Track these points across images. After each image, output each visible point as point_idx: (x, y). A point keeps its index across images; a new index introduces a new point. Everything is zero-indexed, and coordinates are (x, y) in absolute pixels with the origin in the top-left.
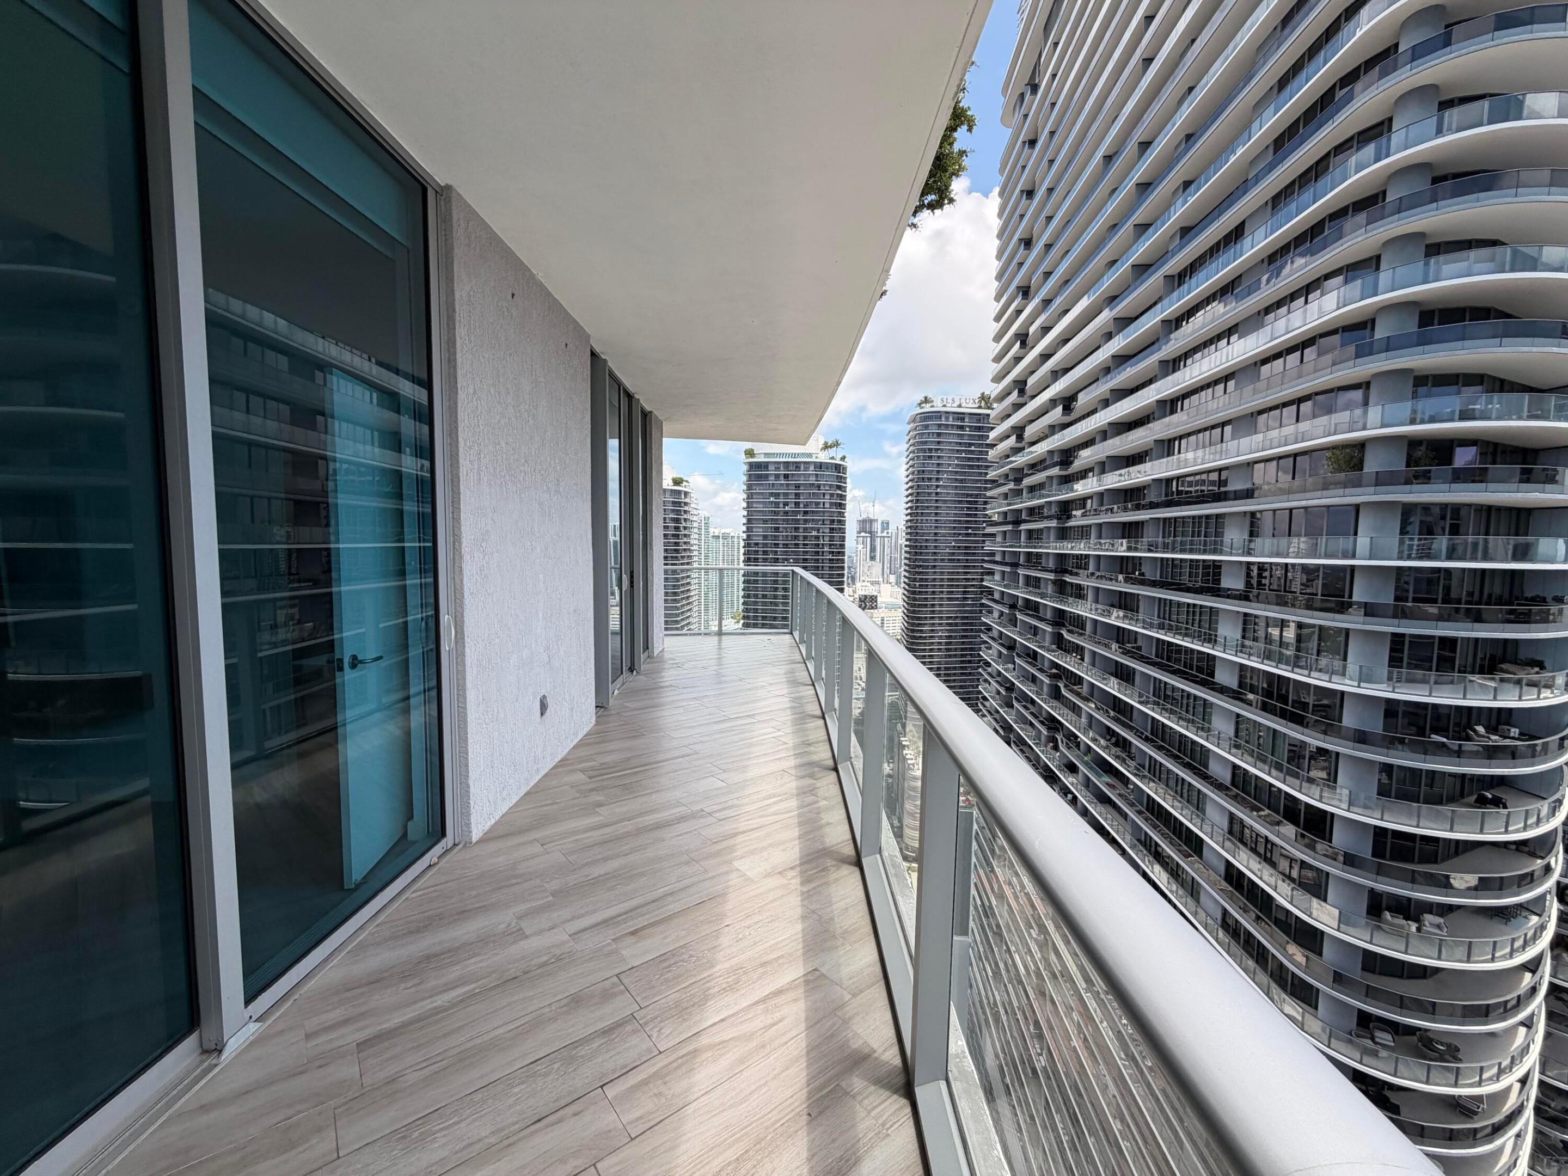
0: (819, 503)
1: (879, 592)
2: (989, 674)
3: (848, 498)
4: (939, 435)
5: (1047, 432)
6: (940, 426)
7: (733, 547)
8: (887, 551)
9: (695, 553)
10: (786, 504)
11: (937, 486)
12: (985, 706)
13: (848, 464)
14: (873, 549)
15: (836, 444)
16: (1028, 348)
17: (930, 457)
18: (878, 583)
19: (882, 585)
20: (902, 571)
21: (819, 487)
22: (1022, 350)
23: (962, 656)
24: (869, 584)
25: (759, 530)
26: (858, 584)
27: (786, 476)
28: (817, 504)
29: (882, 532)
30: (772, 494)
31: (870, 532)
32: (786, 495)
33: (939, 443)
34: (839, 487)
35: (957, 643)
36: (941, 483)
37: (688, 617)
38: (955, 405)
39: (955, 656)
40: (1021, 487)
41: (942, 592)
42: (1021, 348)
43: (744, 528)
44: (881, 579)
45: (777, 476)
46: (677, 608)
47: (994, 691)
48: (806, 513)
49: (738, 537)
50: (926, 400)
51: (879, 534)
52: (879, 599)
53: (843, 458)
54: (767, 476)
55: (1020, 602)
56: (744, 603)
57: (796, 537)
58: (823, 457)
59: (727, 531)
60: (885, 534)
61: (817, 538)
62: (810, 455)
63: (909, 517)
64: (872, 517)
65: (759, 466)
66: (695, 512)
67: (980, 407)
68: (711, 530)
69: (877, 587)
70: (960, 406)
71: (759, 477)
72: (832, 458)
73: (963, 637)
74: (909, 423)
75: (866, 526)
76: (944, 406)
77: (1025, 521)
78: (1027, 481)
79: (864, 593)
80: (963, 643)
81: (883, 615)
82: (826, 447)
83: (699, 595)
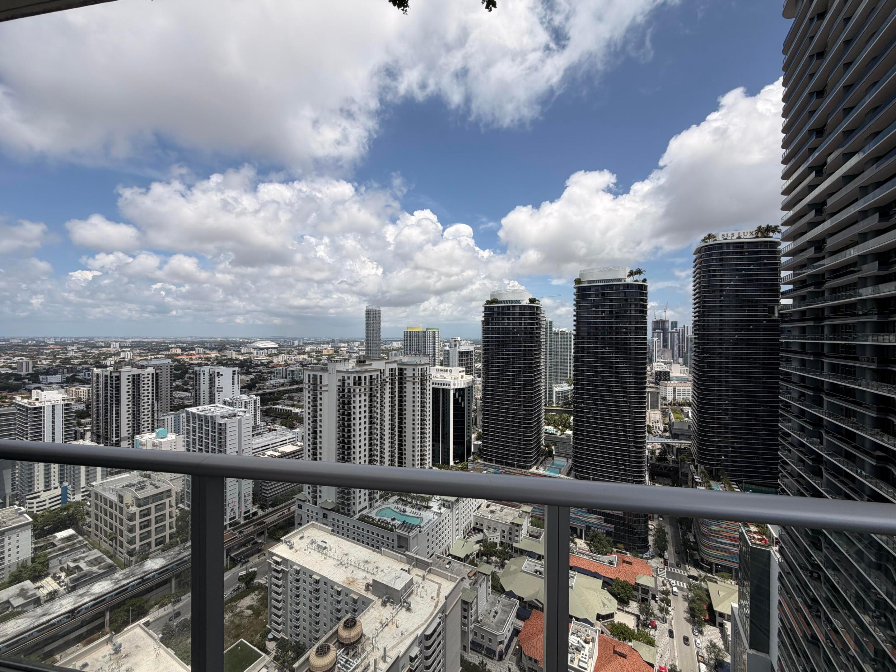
0: (627, 311)
1: (671, 369)
2: (791, 444)
3: (648, 307)
4: (721, 260)
5: (857, 239)
6: (721, 253)
7: (567, 339)
8: (676, 341)
9: (544, 343)
10: (603, 312)
11: (721, 296)
12: (785, 469)
13: (648, 284)
14: (665, 340)
15: (639, 272)
16: (824, 175)
17: (715, 276)
18: (670, 363)
19: (673, 365)
20: (691, 356)
21: (626, 300)
22: (819, 178)
23: (747, 420)
24: (663, 364)
25: (584, 330)
26: (655, 364)
27: (603, 294)
28: (625, 311)
29: (672, 329)
30: (593, 306)
31: (663, 329)
32: (603, 306)
33: (721, 265)
34: (642, 300)
35: (742, 410)
36: (724, 293)
37: (539, 382)
38: (735, 237)
39: (741, 419)
40: (823, 289)
41: (728, 372)
42: (816, 176)
43: (575, 328)
44: (672, 361)
45: (597, 295)
46: (532, 377)
47: (796, 457)
48: (617, 317)
49: (570, 334)
50: (710, 236)
51: (670, 330)
52: (671, 374)
53: (645, 280)
54: (589, 295)
55: (825, 387)
56: (574, 375)
57: (610, 333)
58: (630, 280)
59: (564, 330)
60: (674, 330)
61: (626, 333)
62: (620, 280)
63: (697, 318)
64: (663, 319)
65: (584, 289)
66: (543, 319)
67: (757, 237)
68: (554, 329)
69: (669, 366)
70: (739, 238)
71: (584, 296)
72: (636, 281)
73: (747, 406)
74: (695, 254)
75: (660, 325)
76: (726, 239)
77: (829, 318)
78: (828, 285)
79: (659, 370)
80: (748, 410)
81: (675, 385)
82: (631, 274)
83: (546, 368)
